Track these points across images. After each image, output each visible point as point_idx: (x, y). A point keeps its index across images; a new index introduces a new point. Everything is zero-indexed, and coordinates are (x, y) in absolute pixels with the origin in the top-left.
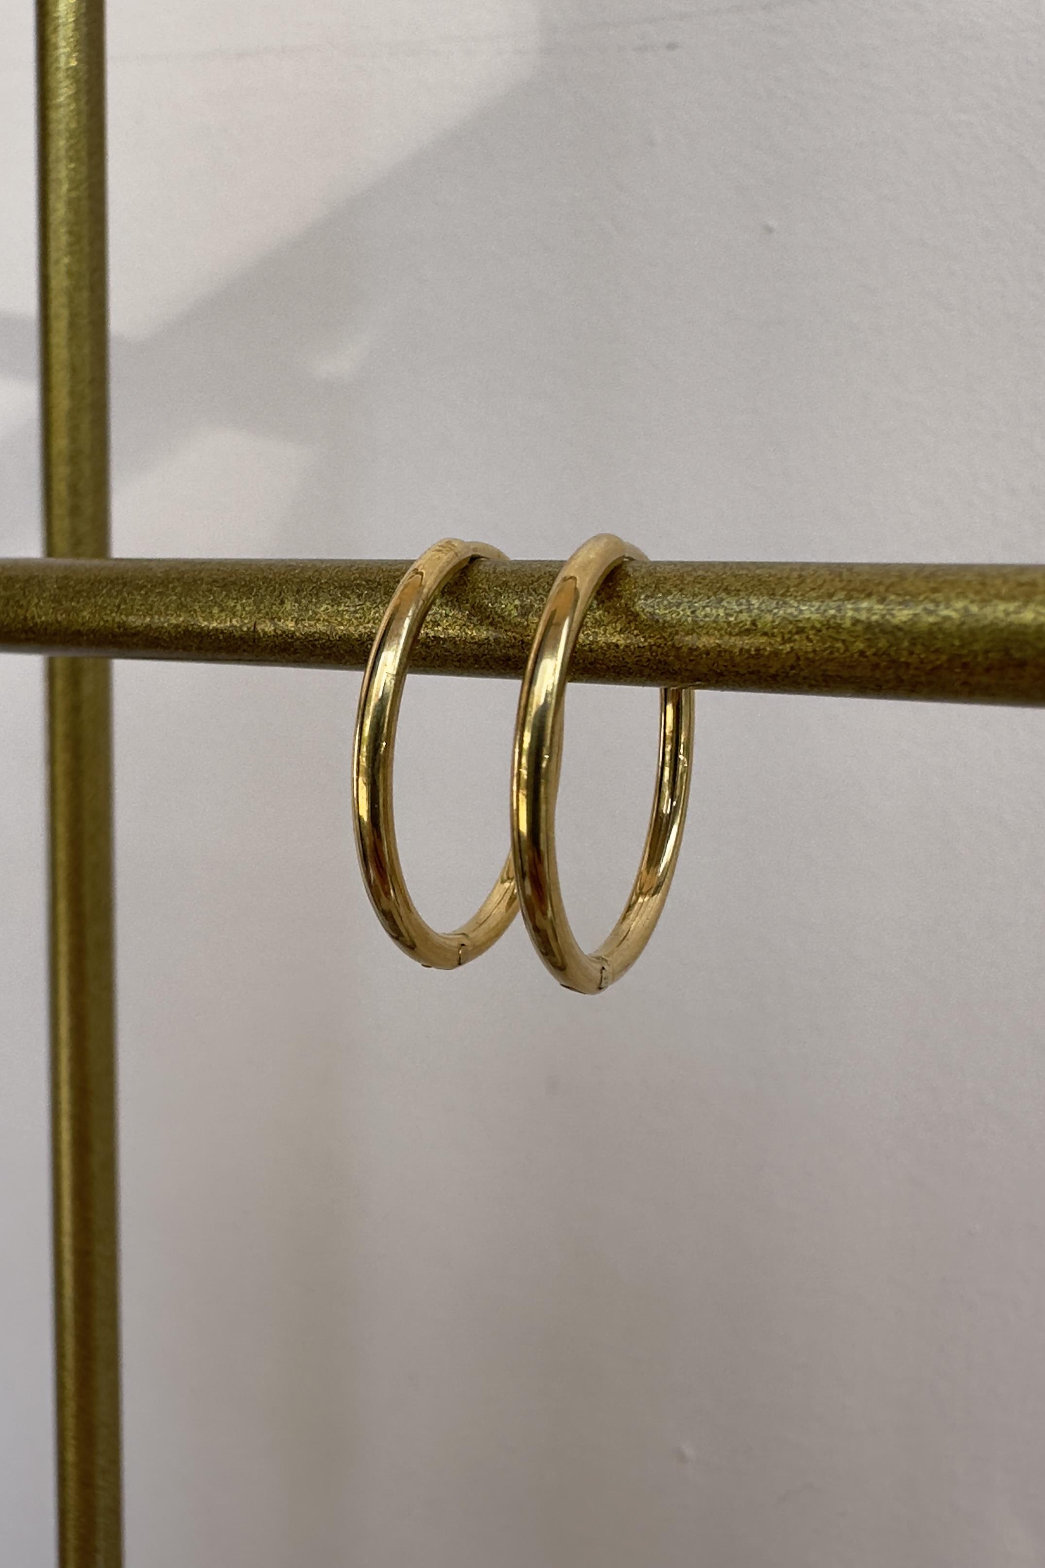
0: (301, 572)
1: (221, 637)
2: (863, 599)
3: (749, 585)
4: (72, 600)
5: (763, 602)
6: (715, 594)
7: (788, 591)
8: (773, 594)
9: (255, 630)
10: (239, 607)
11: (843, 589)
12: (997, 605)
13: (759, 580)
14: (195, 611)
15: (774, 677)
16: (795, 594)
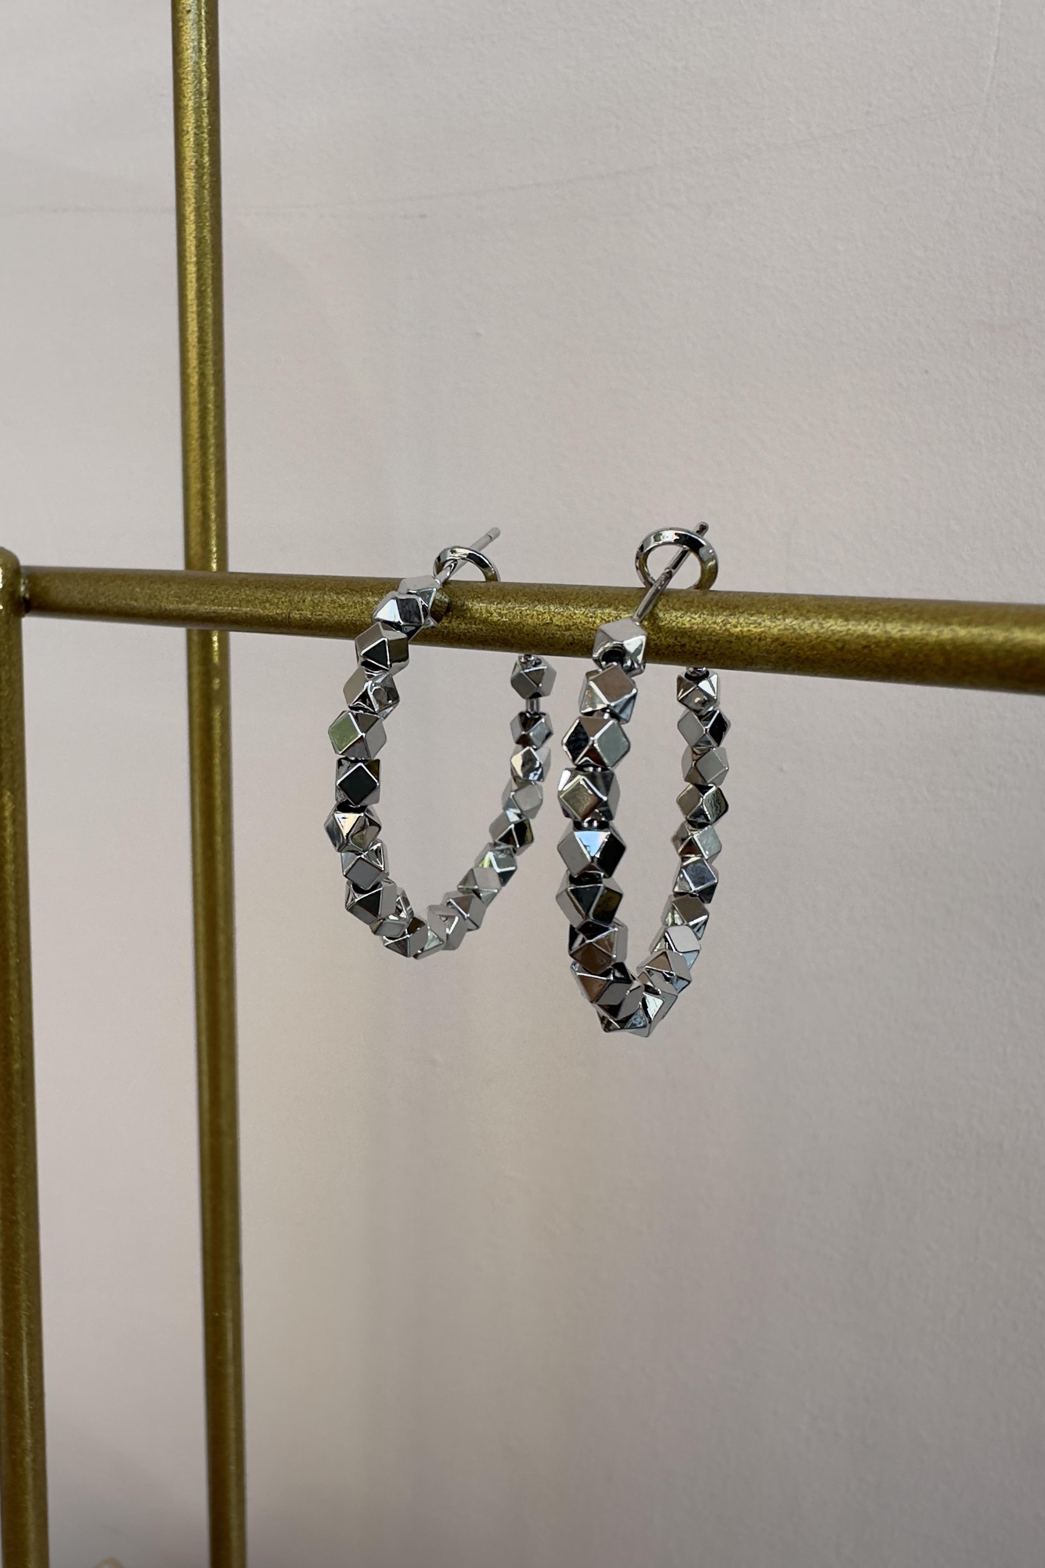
0: (315, 583)
1: (271, 620)
2: (607, 608)
3: (550, 598)
4: (187, 596)
5: (556, 608)
6: (532, 603)
7: (570, 602)
8: (562, 604)
9: (289, 617)
10: (280, 603)
11: (597, 602)
12: (672, 613)
13: (556, 596)
14: (256, 604)
15: (562, 649)
16: (573, 604)
